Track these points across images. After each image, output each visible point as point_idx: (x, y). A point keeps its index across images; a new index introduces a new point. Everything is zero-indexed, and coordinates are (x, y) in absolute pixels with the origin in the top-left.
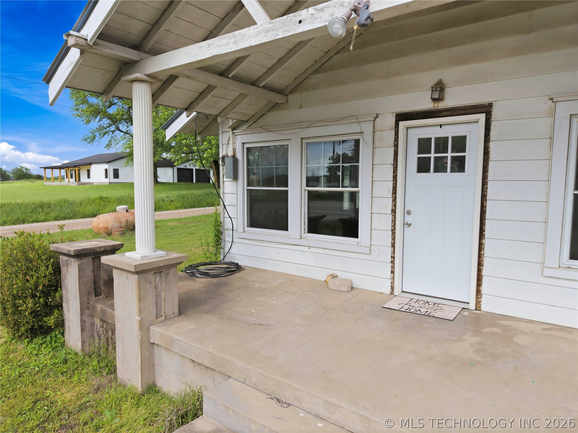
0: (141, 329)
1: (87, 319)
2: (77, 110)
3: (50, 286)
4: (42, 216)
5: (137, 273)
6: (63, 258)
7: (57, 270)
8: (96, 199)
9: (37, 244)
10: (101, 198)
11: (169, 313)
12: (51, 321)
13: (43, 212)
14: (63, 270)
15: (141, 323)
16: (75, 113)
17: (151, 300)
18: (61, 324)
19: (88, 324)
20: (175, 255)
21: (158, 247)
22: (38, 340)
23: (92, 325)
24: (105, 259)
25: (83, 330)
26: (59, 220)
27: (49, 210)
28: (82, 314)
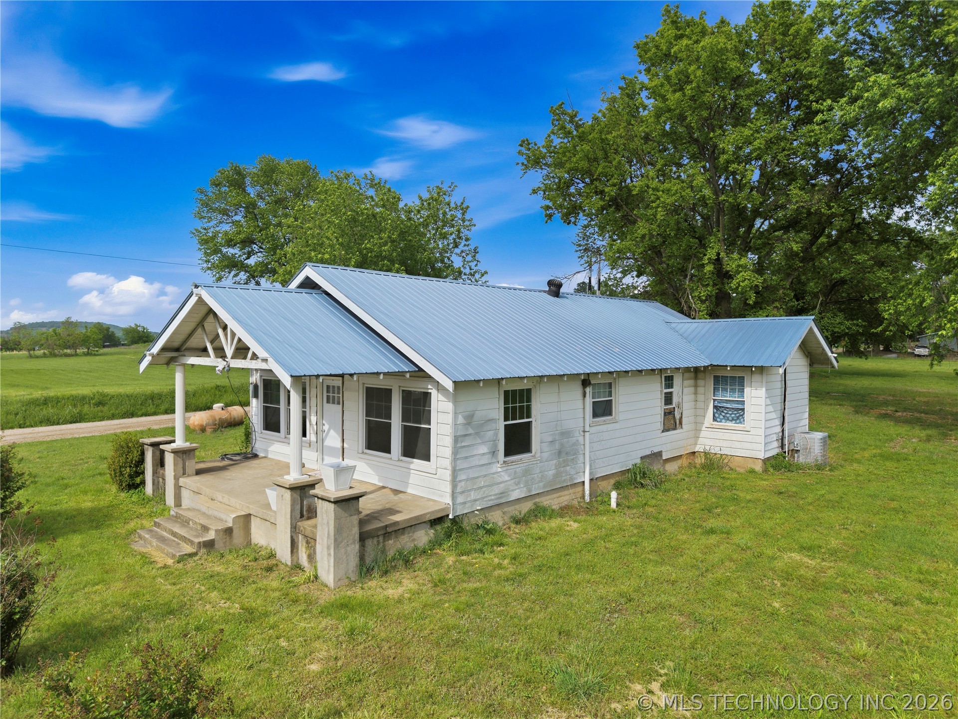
0: (175, 479)
1: (156, 479)
2: (208, 261)
3: (139, 462)
4: (151, 409)
5: (172, 452)
6: (146, 446)
7: (143, 454)
8: (212, 388)
9: (133, 438)
10: (217, 387)
11: (190, 473)
12: (138, 480)
13: (153, 405)
14: (146, 453)
15: (175, 476)
16: (205, 265)
17: (180, 465)
18: (143, 483)
19: (156, 481)
20: (194, 445)
21: (186, 441)
22: (131, 492)
23: (158, 482)
24: (162, 447)
25: (153, 484)
26: (168, 414)
27: (159, 401)
28: (153, 475)
